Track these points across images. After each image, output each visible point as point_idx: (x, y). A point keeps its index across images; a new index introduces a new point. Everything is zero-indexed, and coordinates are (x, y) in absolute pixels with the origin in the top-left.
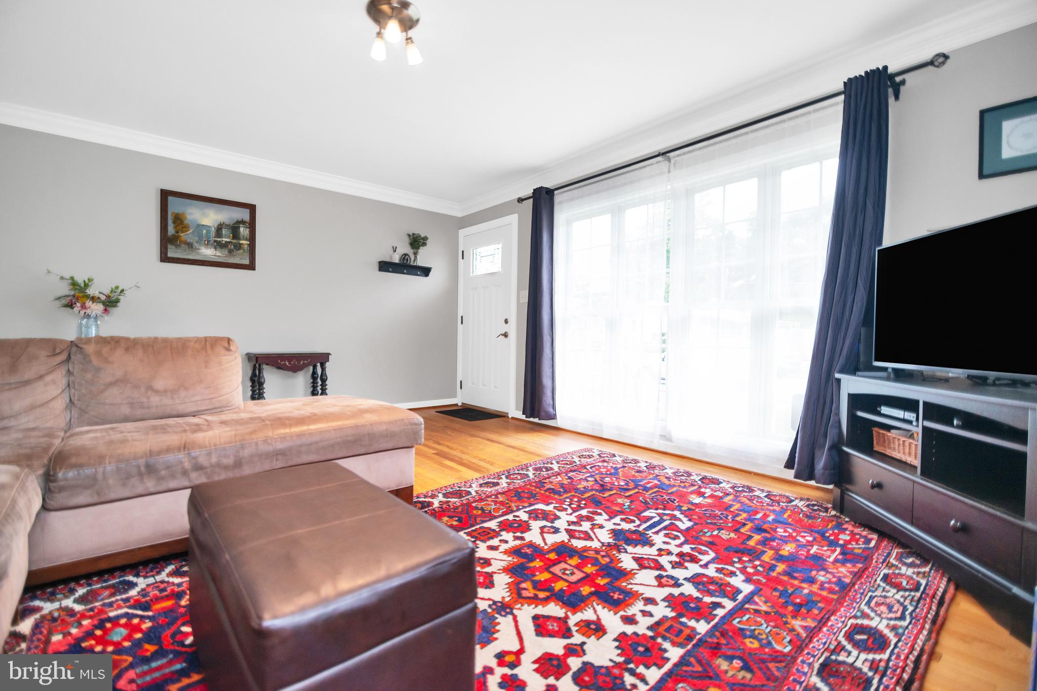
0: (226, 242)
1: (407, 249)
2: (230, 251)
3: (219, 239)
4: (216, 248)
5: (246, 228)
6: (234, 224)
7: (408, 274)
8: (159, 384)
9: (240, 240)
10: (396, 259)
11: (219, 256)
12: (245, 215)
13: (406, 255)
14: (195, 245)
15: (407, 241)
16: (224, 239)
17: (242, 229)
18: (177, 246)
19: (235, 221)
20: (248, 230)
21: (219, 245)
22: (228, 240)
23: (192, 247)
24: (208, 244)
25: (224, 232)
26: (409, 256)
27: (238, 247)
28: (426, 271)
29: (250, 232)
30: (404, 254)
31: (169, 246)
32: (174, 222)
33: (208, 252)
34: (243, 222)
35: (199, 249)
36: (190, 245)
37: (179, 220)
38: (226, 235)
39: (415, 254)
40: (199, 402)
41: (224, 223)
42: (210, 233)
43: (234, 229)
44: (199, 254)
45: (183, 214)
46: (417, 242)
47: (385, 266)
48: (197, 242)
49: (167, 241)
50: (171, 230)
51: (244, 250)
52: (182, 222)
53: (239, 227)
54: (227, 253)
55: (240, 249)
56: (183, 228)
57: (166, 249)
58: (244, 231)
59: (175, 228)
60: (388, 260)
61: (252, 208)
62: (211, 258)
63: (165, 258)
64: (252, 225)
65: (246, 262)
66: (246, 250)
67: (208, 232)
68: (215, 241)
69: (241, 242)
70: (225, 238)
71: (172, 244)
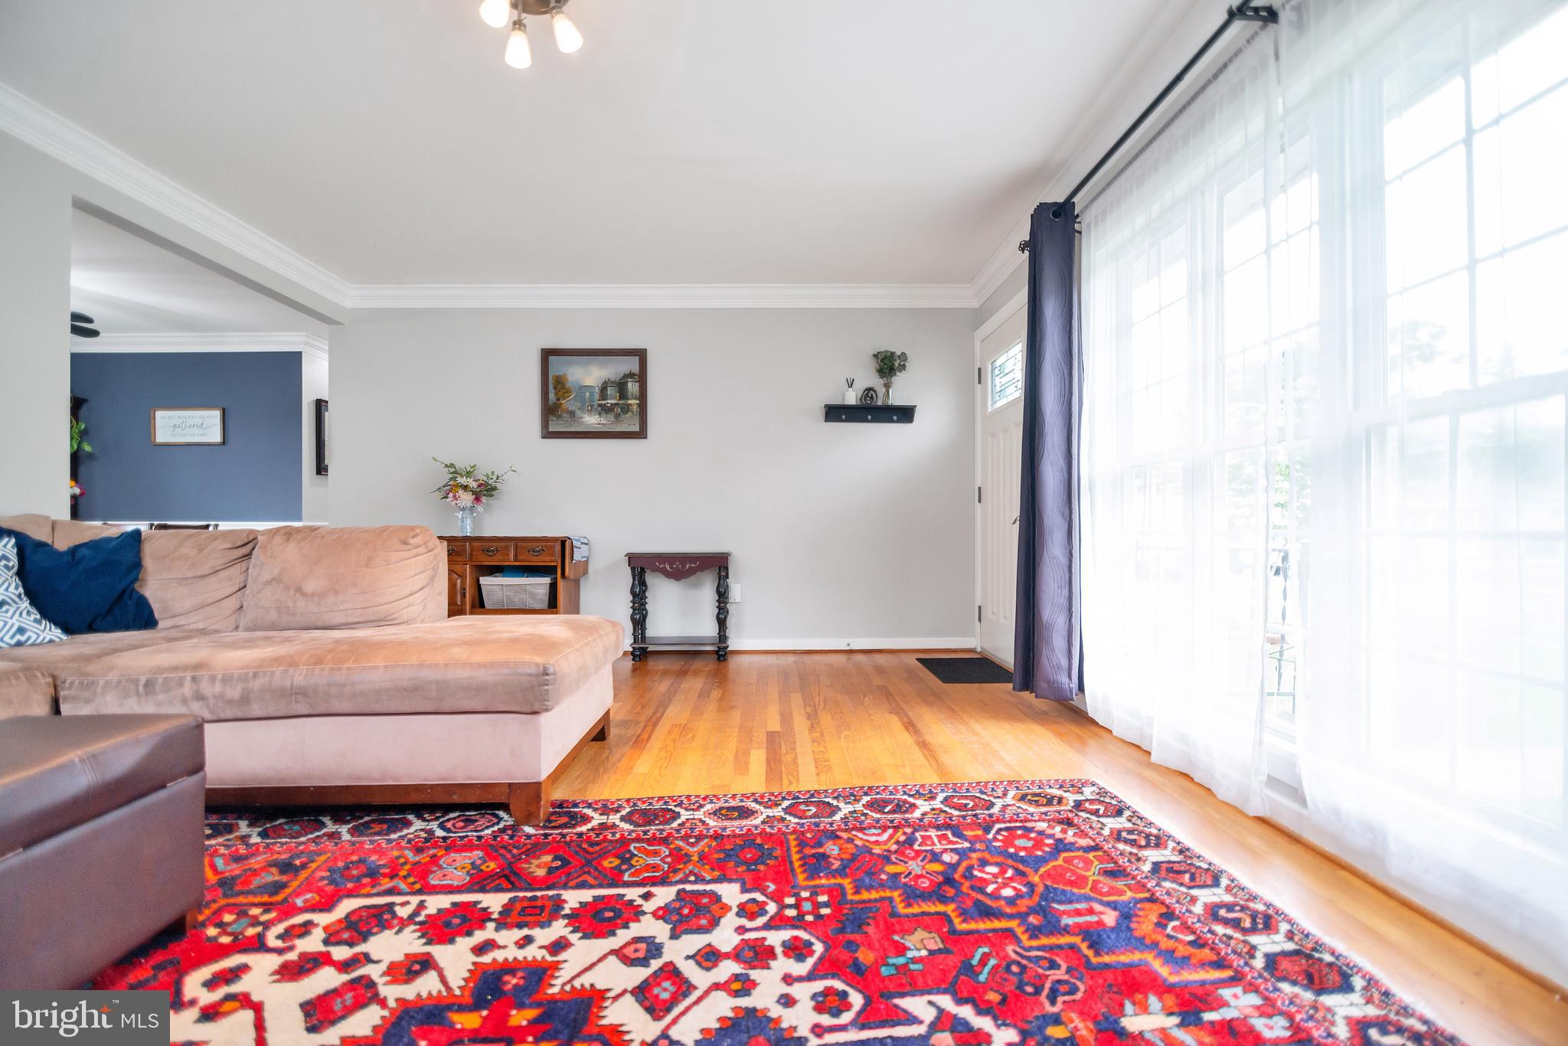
0: (612, 404)
1: (872, 380)
2: (617, 416)
3: (603, 402)
4: (600, 414)
5: (636, 382)
6: (620, 380)
7: (873, 421)
8: (310, 586)
9: (628, 399)
10: (851, 398)
11: (603, 424)
12: (632, 365)
13: (869, 389)
14: (578, 412)
15: (872, 366)
16: (609, 401)
17: (630, 385)
18: (559, 417)
19: (622, 375)
20: (637, 384)
21: (605, 410)
22: (614, 402)
23: (574, 416)
24: (591, 410)
25: (610, 391)
26: (874, 391)
27: (626, 409)
28: (905, 414)
29: (640, 387)
30: (866, 390)
31: (552, 418)
32: (555, 388)
33: (592, 420)
34: (631, 375)
35: (581, 418)
36: (572, 414)
37: (560, 383)
38: (611, 395)
39: (887, 386)
40: (349, 612)
41: (609, 380)
42: (593, 396)
43: (621, 386)
44: (582, 424)
45: (565, 375)
46: (888, 365)
47: (835, 413)
48: (579, 409)
49: (549, 410)
50: (552, 396)
51: (632, 412)
52: (564, 386)
53: (627, 382)
54: (612, 419)
55: (628, 411)
56: (565, 393)
57: (548, 423)
58: (633, 387)
59: (556, 394)
60: (838, 402)
61: (641, 355)
62: (596, 428)
63: (548, 434)
64: (642, 377)
65: (636, 428)
66: (635, 413)
67: (592, 394)
68: (599, 405)
69: (630, 402)
70: (611, 399)
71: (553, 414)
